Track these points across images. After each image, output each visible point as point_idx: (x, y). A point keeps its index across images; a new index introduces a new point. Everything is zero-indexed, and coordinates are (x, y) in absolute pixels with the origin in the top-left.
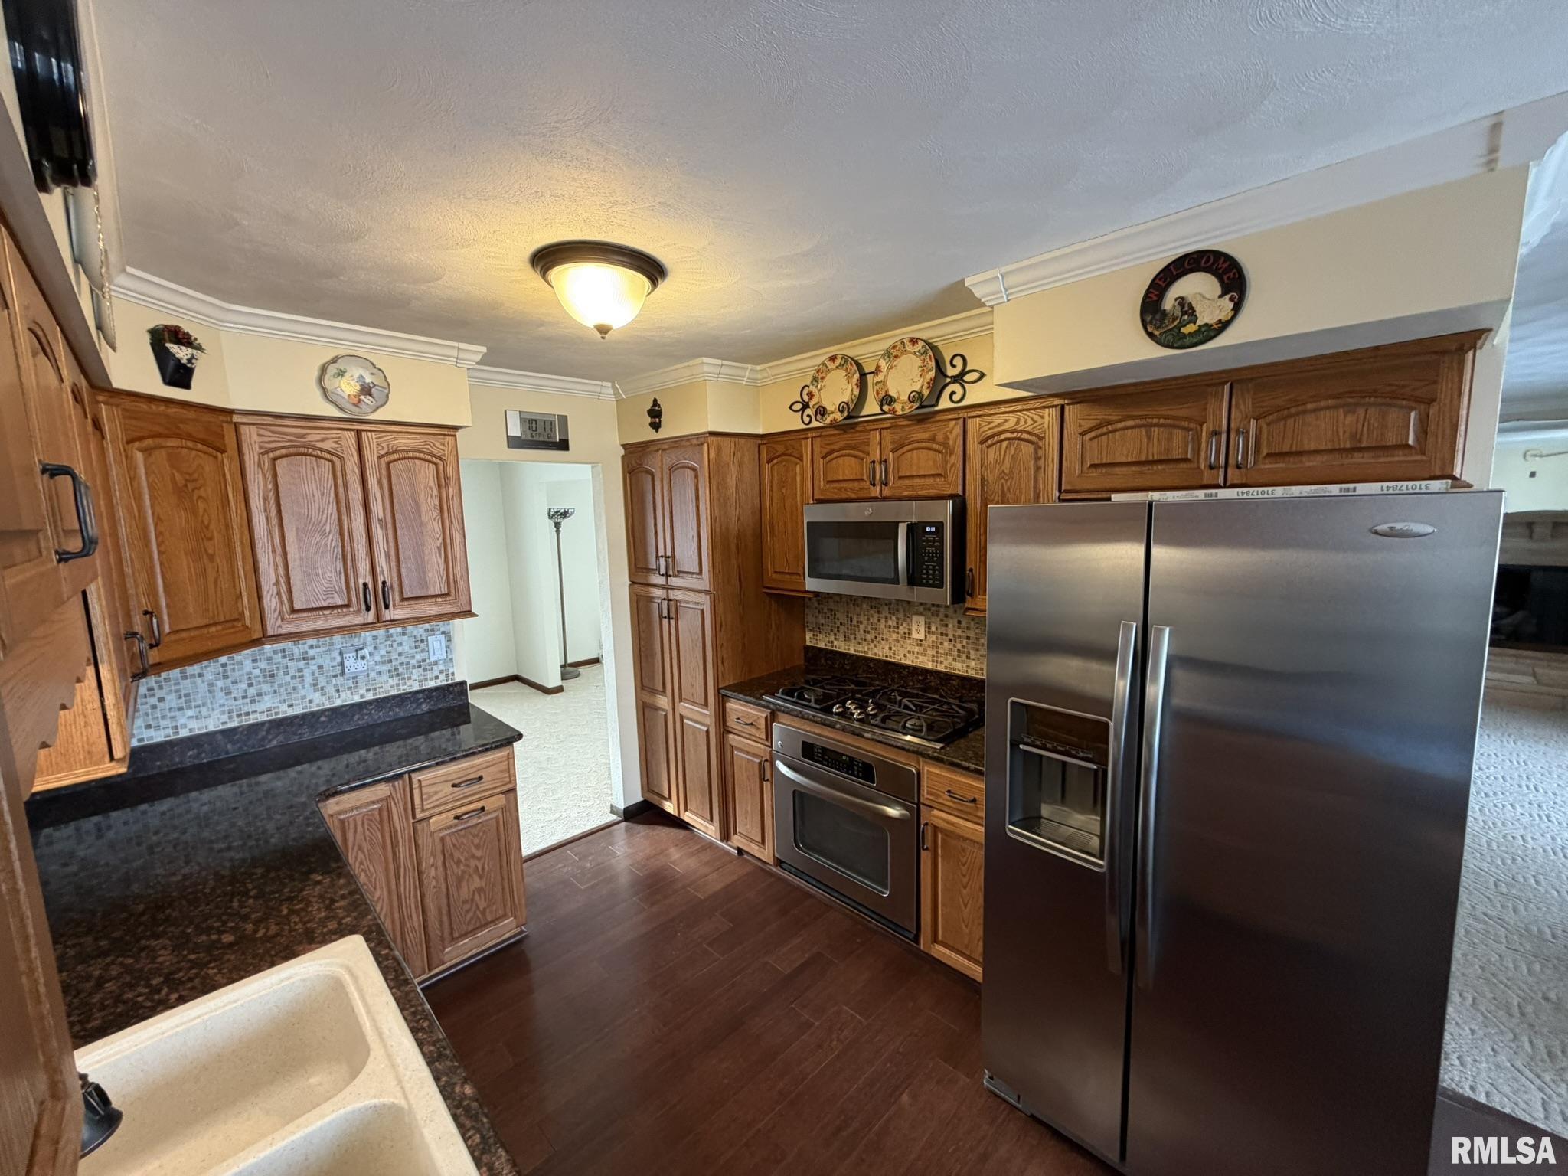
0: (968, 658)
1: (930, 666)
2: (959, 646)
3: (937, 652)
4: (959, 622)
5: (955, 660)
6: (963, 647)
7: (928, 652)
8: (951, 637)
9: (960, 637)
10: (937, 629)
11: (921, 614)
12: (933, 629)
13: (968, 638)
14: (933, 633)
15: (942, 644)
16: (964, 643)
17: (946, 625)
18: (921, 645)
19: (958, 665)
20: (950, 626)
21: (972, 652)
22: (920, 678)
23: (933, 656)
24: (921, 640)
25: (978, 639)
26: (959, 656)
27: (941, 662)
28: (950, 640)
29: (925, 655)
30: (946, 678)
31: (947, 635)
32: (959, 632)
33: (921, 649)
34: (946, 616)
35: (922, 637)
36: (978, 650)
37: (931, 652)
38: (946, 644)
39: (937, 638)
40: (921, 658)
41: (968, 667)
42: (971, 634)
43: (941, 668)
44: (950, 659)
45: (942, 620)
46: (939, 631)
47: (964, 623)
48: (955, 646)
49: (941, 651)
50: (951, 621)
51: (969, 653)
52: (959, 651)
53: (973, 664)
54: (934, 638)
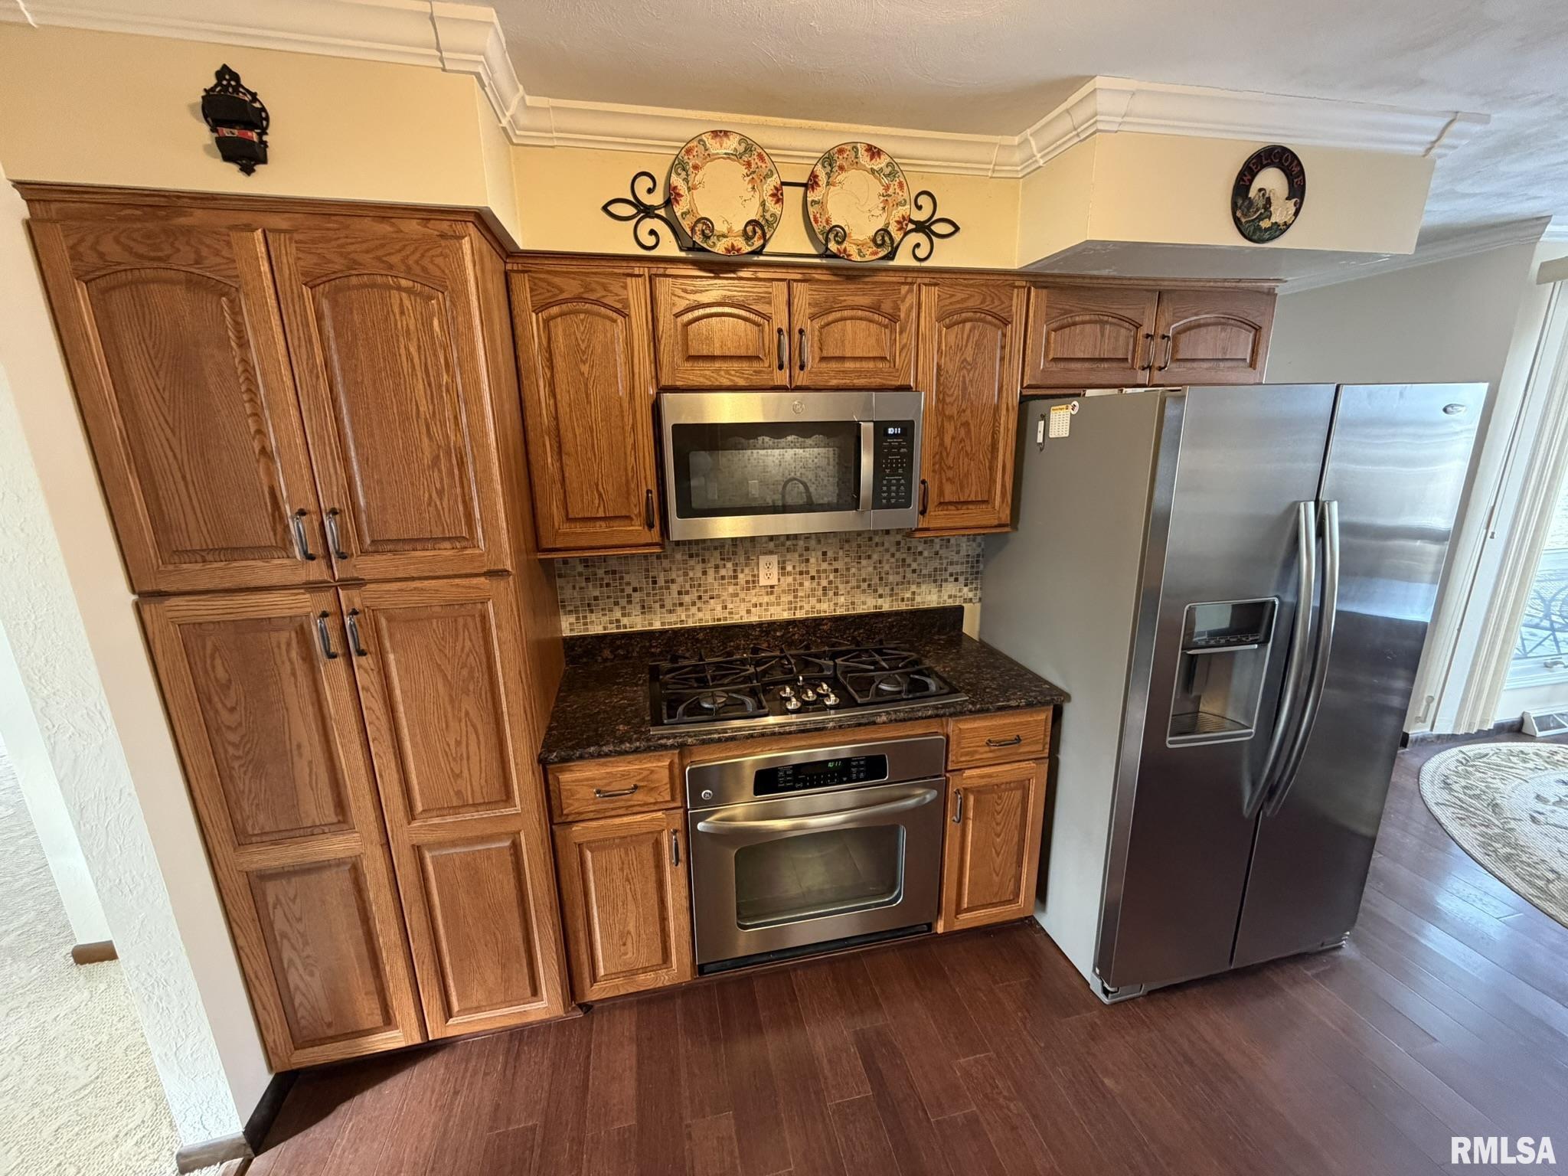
0: (836, 594)
1: (786, 615)
2: (824, 583)
3: (795, 597)
4: (824, 554)
5: (819, 601)
6: (830, 582)
7: (782, 599)
8: (813, 573)
9: (825, 571)
10: (794, 567)
11: (771, 553)
12: (789, 568)
13: (836, 571)
14: (789, 574)
15: (801, 584)
16: (831, 577)
17: (807, 561)
18: (772, 593)
19: (824, 606)
20: (812, 560)
21: (841, 586)
22: (778, 634)
23: (790, 602)
24: (772, 587)
25: (848, 569)
26: (825, 594)
27: (801, 608)
28: (813, 578)
29: (778, 604)
30: (812, 625)
31: (807, 573)
32: (825, 566)
33: (772, 598)
34: (807, 549)
35: (774, 582)
36: (847, 582)
37: (786, 598)
38: (807, 584)
39: (795, 579)
40: (772, 610)
41: (836, 604)
42: (839, 565)
43: (800, 615)
44: (813, 601)
45: (801, 556)
46: (798, 569)
47: (830, 554)
48: (819, 584)
49: (800, 594)
50: (813, 553)
51: (837, 588)
52: (824, 589)
53: (842, 599)
54: (790, 579)
